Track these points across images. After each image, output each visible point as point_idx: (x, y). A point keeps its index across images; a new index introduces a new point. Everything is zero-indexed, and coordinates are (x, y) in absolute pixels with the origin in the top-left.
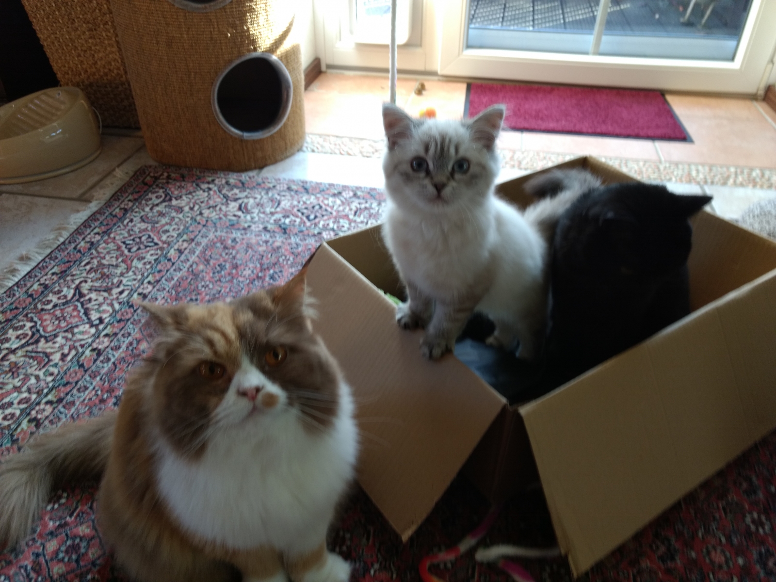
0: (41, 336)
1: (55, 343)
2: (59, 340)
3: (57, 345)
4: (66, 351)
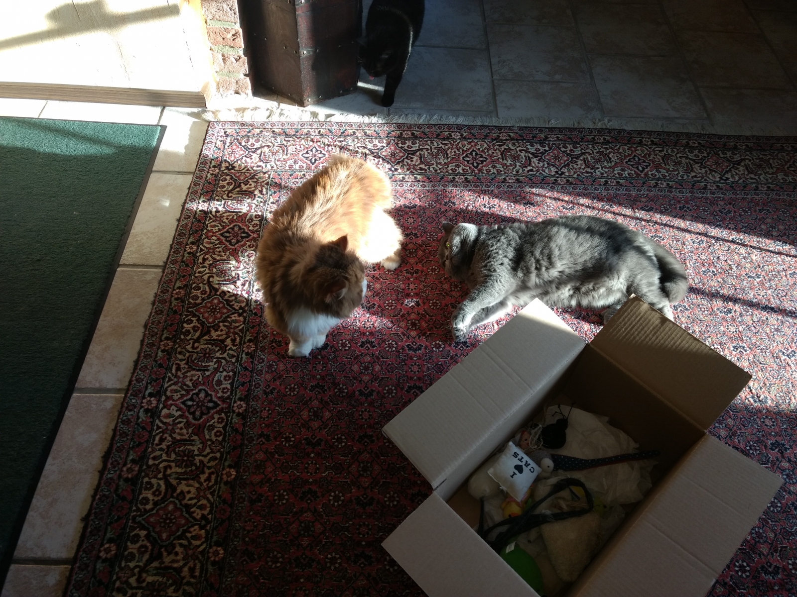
0: (702, 163)
1: (700, 169)
2: (703, 170)
3: (700, 171)
4: (698, 176)
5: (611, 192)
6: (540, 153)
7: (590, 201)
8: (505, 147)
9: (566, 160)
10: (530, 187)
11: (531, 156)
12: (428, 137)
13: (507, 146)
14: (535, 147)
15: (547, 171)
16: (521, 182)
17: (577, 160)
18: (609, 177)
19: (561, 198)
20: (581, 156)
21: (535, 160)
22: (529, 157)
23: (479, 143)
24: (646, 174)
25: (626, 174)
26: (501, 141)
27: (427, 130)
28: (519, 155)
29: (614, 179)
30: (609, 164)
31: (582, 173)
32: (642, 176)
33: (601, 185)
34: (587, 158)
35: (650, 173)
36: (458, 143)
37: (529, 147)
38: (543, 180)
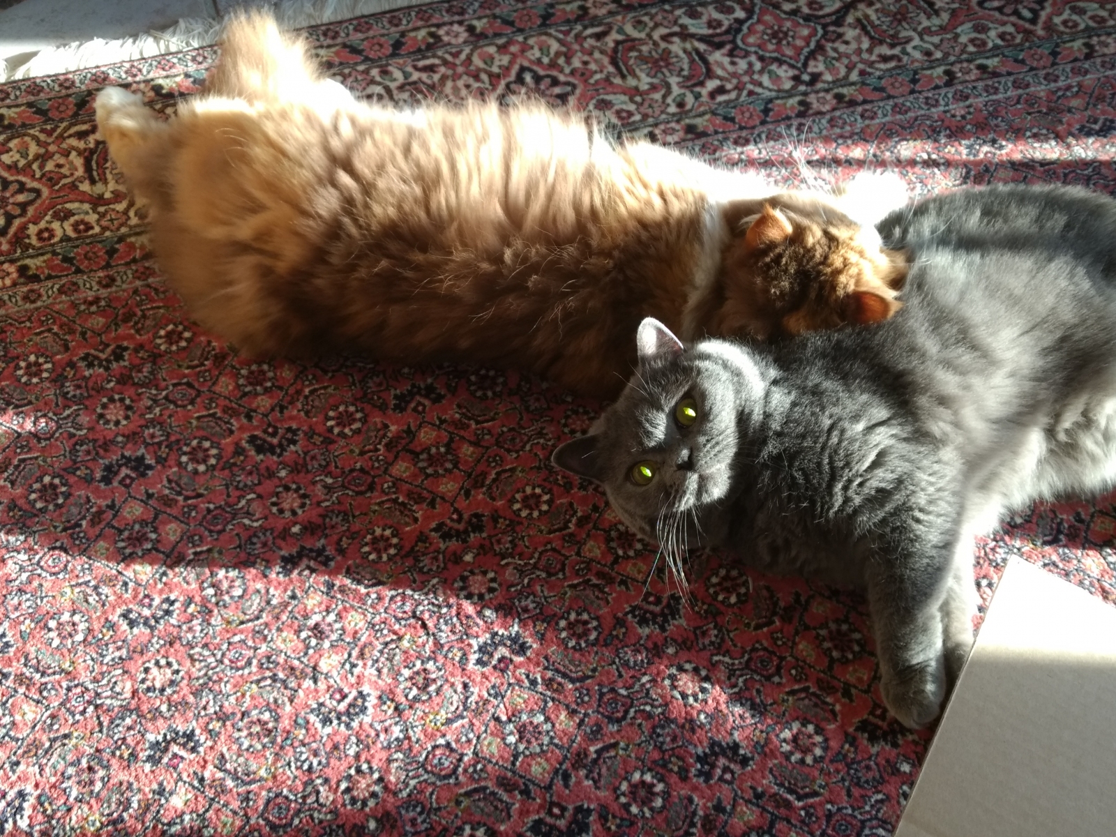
5: (978, 102)
6: (727, 32)
7: (929, 146)
8: (614, 36)
9: (810, 36)
10: (736, 143)
11: (702, 47)
12: (367, 59)
13: (621, 31)
14: (705, 19)
15: (765, 80)
16: (704, 134)
17: (840, 30)
18: (952, 59)
19: (841, 153)
20: (846, 13)
21: (717, 57)
22: (697, 51)
23: (531, 41)
24: (1049, 26)
25: (992, 37)
26: (595, 21)
27: (356, 38)
28: (667, 52)
29: (969, 61)
30: (936, 21)
31: (871, 64)
32: (1041, 32)
33: (937, 87)
34: (867, 17)
35: (1057, 20)
36: (469, 59)
37: (686, 20)
38: (766, 111)
